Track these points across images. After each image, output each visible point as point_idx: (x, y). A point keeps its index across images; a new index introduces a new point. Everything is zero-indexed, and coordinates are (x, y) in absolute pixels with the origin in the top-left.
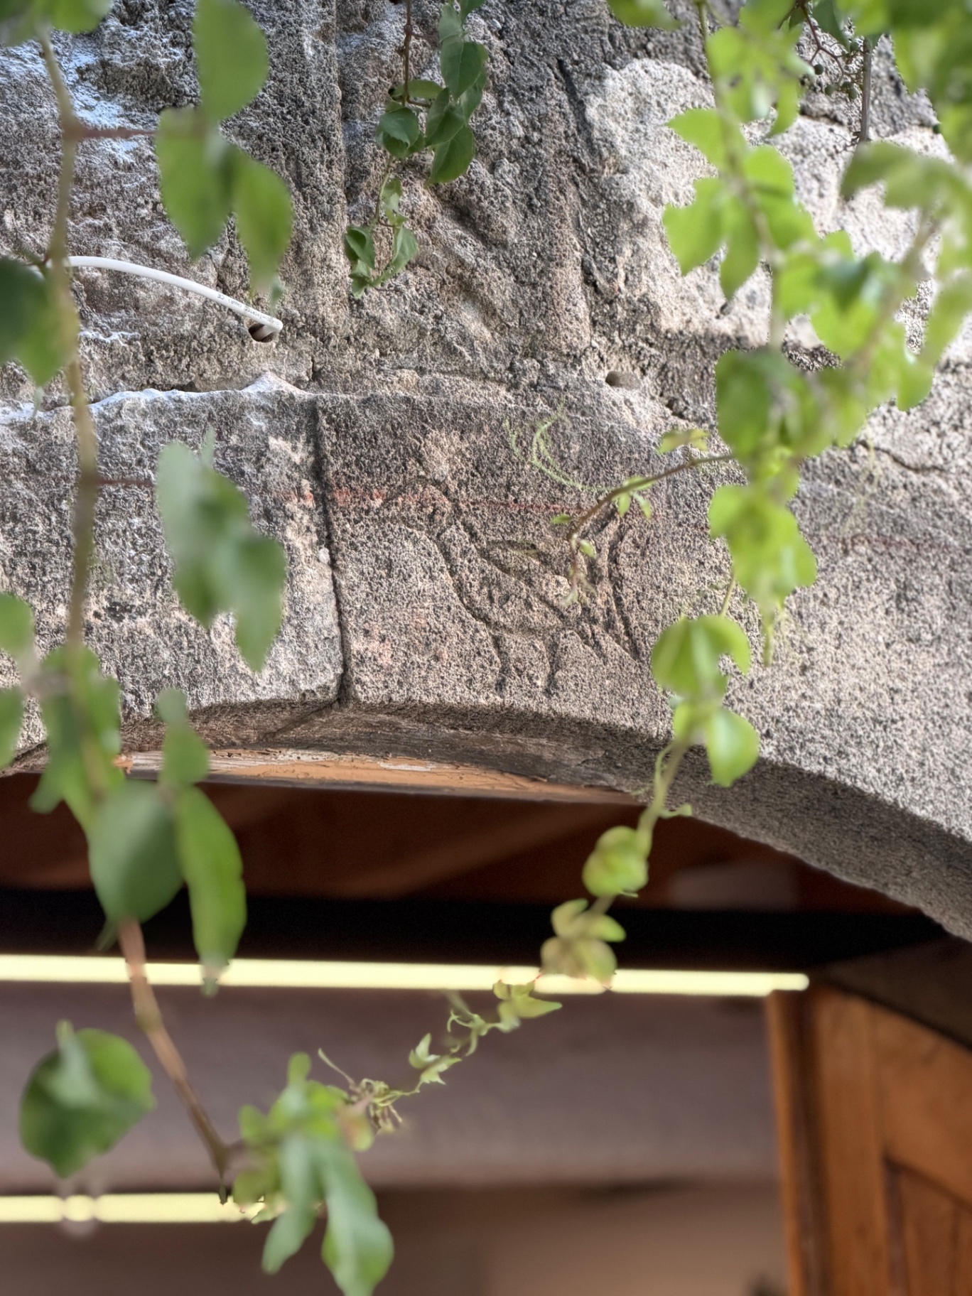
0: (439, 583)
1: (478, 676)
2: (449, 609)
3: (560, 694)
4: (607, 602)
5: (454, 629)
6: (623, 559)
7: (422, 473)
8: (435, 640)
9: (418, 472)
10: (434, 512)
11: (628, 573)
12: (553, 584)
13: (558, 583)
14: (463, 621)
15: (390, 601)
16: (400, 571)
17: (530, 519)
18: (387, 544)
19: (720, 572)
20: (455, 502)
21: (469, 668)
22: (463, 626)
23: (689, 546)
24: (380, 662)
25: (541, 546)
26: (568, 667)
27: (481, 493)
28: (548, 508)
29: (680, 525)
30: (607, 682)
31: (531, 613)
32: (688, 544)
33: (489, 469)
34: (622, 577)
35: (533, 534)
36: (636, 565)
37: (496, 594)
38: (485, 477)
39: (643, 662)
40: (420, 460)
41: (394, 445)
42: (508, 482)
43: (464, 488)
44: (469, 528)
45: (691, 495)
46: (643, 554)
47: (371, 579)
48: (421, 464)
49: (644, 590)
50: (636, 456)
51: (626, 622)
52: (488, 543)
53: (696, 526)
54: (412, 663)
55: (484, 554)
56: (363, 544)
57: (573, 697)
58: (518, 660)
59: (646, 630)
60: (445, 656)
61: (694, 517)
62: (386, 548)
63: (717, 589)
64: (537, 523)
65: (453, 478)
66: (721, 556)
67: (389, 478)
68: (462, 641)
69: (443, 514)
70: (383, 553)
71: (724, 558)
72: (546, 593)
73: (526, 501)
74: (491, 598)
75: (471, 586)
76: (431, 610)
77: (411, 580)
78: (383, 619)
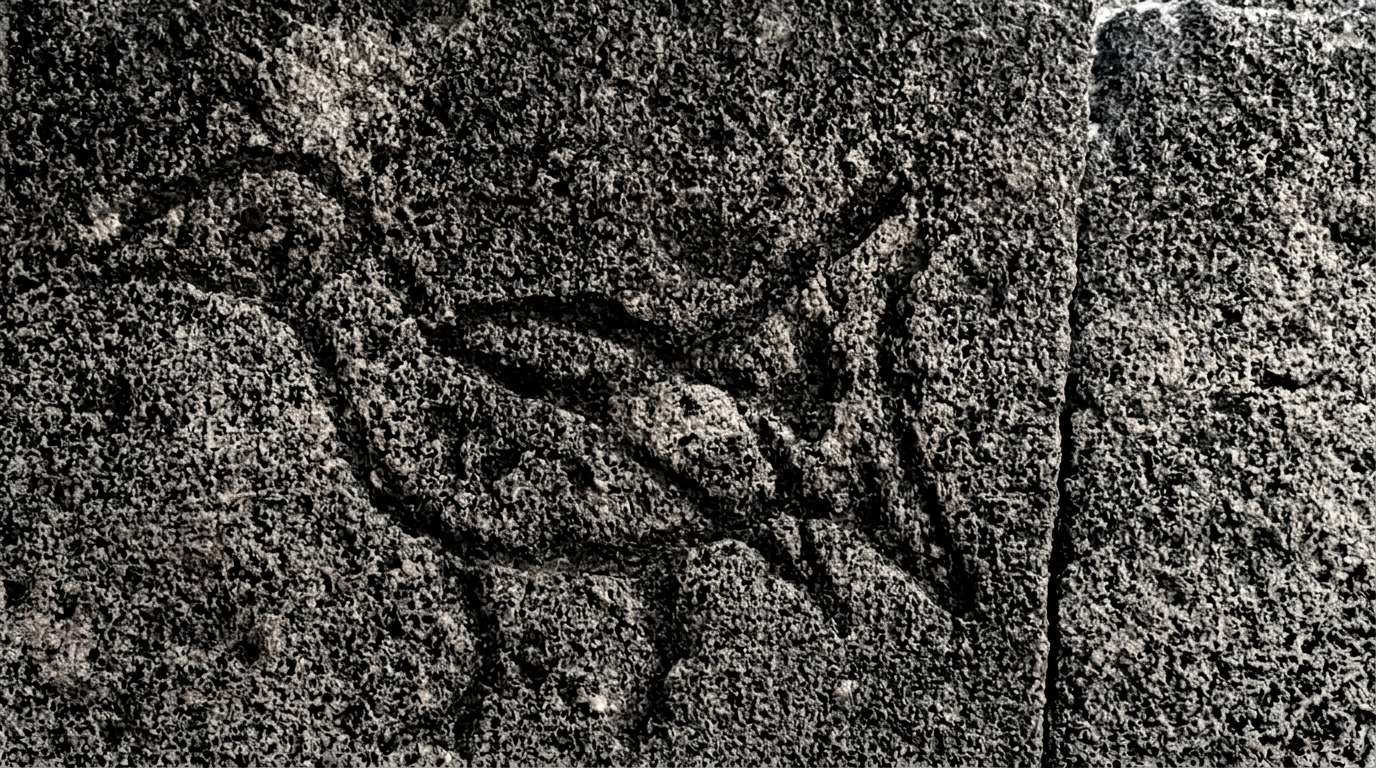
0: (274, 436)
1: (385, 695)
2: (306, 504)
3: (674, 733)
4: (860, 448)
5: (313, 561)
6: (925, 321)
7: (260, 139)
8: (249, 599)
9: (246, 137)
10: (288, 242)
11: (940, 357)
12: (671, 406)
13: (690, 406)
14: (350, 537)
15: (105, 496)
16: (154, 410)
17: (608, 236)
18: (114, 338)
19: (1307, 337)
20: (358, 207)
21: (353, 671)
22: (351, 551)
23: (1192, 272)
24: (46, 672)
25: (637, 303)
26: (706, 650)
27: (446, 177)
28: (669, 198)
29: (1159, 214)
30: (847, 687)
31: (591, 495)
32: (1185, 264)
33: (479, 110)
34: (920, 374)
35: (614, 273)
36: (971, 334)
37: (473, 450)
38: (464, 133)
39: (982, 617)
40: (255, 105)
41: (174, 74)
42: (541, 137)
43: (391, 168)
44: (400, 273)
45: (1202, 131)
46: (998, 303)
47: (54, 440)
48: (256, 116)
49: (993, 403)
50: (982, 32)
51: (930, 500)
52: (458, 309)
53: (1216, 213)
54: (162, 672)
55: (444, 340)
56: (35, 344)
57: (717, 739)
58: (533, 637)
59: (996, 521)
60: (276, 642)
61: (1209, 191)
62: (109, 348)
63: (1291, 384)
64: (631, 243)
65: (359, 144)
66: (1304, 290)
67: (142, 164)
68: (336, 596)
69: (317, 241)
70: (100, 365)
71: (1316, 295)
72: (647, 435)
73: (597, 187)
74: (455, 462)
75: (388, 435)
76: (244, 512)
77: (184, 432)
78: (76, 548)
